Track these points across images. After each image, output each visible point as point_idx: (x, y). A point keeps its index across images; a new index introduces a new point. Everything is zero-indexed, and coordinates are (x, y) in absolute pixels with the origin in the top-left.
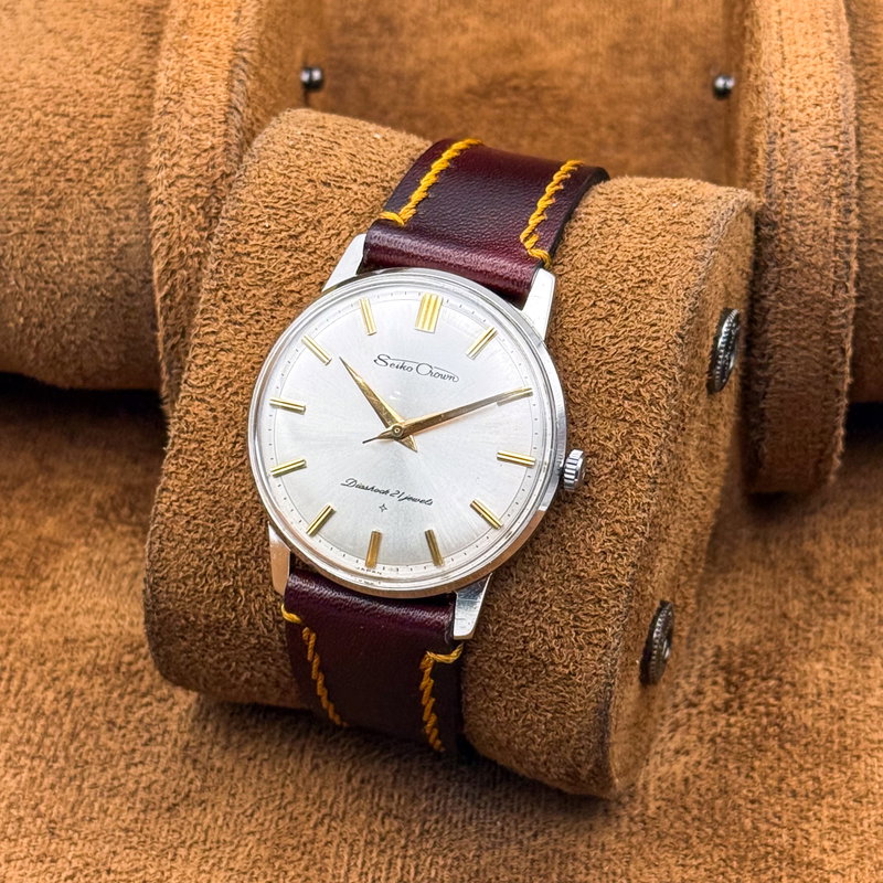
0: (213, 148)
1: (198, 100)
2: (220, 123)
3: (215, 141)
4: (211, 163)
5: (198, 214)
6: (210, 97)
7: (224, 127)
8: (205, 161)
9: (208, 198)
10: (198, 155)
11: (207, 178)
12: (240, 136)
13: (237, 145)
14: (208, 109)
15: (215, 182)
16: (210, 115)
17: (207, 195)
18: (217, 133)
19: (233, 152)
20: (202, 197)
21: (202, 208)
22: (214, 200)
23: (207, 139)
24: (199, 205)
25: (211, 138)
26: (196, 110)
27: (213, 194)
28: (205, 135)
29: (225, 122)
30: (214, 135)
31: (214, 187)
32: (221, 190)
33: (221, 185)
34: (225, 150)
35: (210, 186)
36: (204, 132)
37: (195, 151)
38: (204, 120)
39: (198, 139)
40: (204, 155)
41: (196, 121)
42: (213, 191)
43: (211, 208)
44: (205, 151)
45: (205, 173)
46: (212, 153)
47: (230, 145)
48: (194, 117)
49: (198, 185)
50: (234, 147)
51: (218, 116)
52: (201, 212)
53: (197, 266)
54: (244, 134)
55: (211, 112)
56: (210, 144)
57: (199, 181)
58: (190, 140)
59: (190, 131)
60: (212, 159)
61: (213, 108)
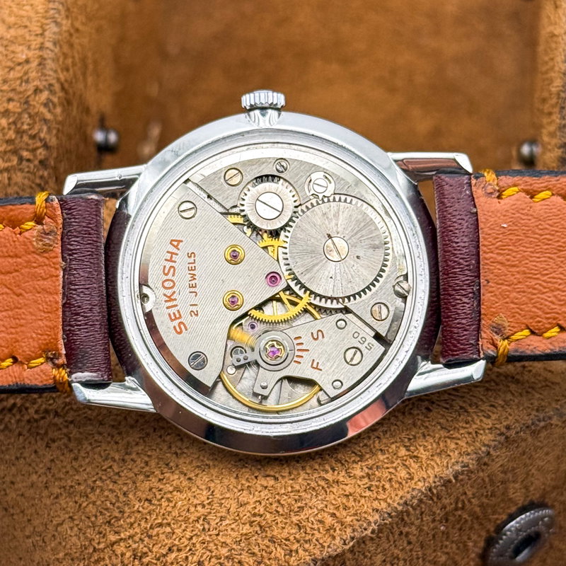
0: (27, 61)
1: (15, 10)
2: (37, 35)
3: (31, 54)
4: (25, 78)
5: (9, 129)
6: (27, 8)
7: (40, 40)
8: (19, 75)
9: (20, 114)
10: (11, 69)
11: (20, 93)
12: (57, 50)
13: (53, 60)
14: (25, 20)
15: (28, 97)
16: (26, 27)
17: (20, 110)
18: (33, 47)
19: (48, 67)
20: (14, 113)
21: (14, 123)
22: (26, 116)
23: (22, 51)
24: (11, 120)
25: (26, 51)
26: (12, 20)
27: (26, 109)
28: (21, 48)
29: (42, 34)
30: (29, 48)
31: (27, 102)
32: (34, 106)
33: (34, 100)
34: (40, 64)
35: (22, 101)
36: (20, 45)
37: (9, 64)
38: (21, 32)
39: (13, 52)
40: (18, 68)
41: (12, 32)
42: (26, 106)
43: (23, 124)
44: (19, 64)
45: (18, 87)
46: (26, 67)
47: (45, 59)
48: (10, 27)
49: (10, 100)
50: (49, 62)
51: (36, 28)
52: (13, 127)
53: (6, 181)
54: (61, 47)
55: (28, 24)
56: (24, 57)
57: (11, 95)
58: (5, 52)
59: (5, 43)
60: (26, 73)
61: (29, 18)
